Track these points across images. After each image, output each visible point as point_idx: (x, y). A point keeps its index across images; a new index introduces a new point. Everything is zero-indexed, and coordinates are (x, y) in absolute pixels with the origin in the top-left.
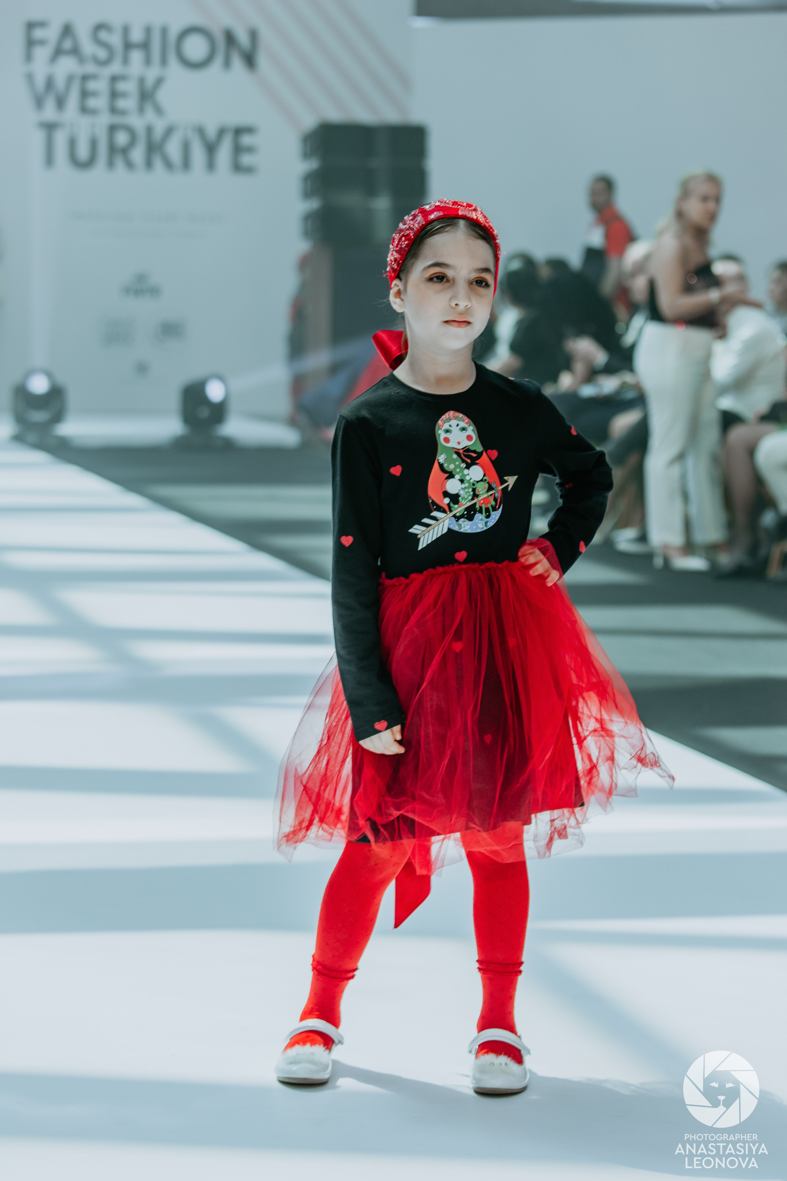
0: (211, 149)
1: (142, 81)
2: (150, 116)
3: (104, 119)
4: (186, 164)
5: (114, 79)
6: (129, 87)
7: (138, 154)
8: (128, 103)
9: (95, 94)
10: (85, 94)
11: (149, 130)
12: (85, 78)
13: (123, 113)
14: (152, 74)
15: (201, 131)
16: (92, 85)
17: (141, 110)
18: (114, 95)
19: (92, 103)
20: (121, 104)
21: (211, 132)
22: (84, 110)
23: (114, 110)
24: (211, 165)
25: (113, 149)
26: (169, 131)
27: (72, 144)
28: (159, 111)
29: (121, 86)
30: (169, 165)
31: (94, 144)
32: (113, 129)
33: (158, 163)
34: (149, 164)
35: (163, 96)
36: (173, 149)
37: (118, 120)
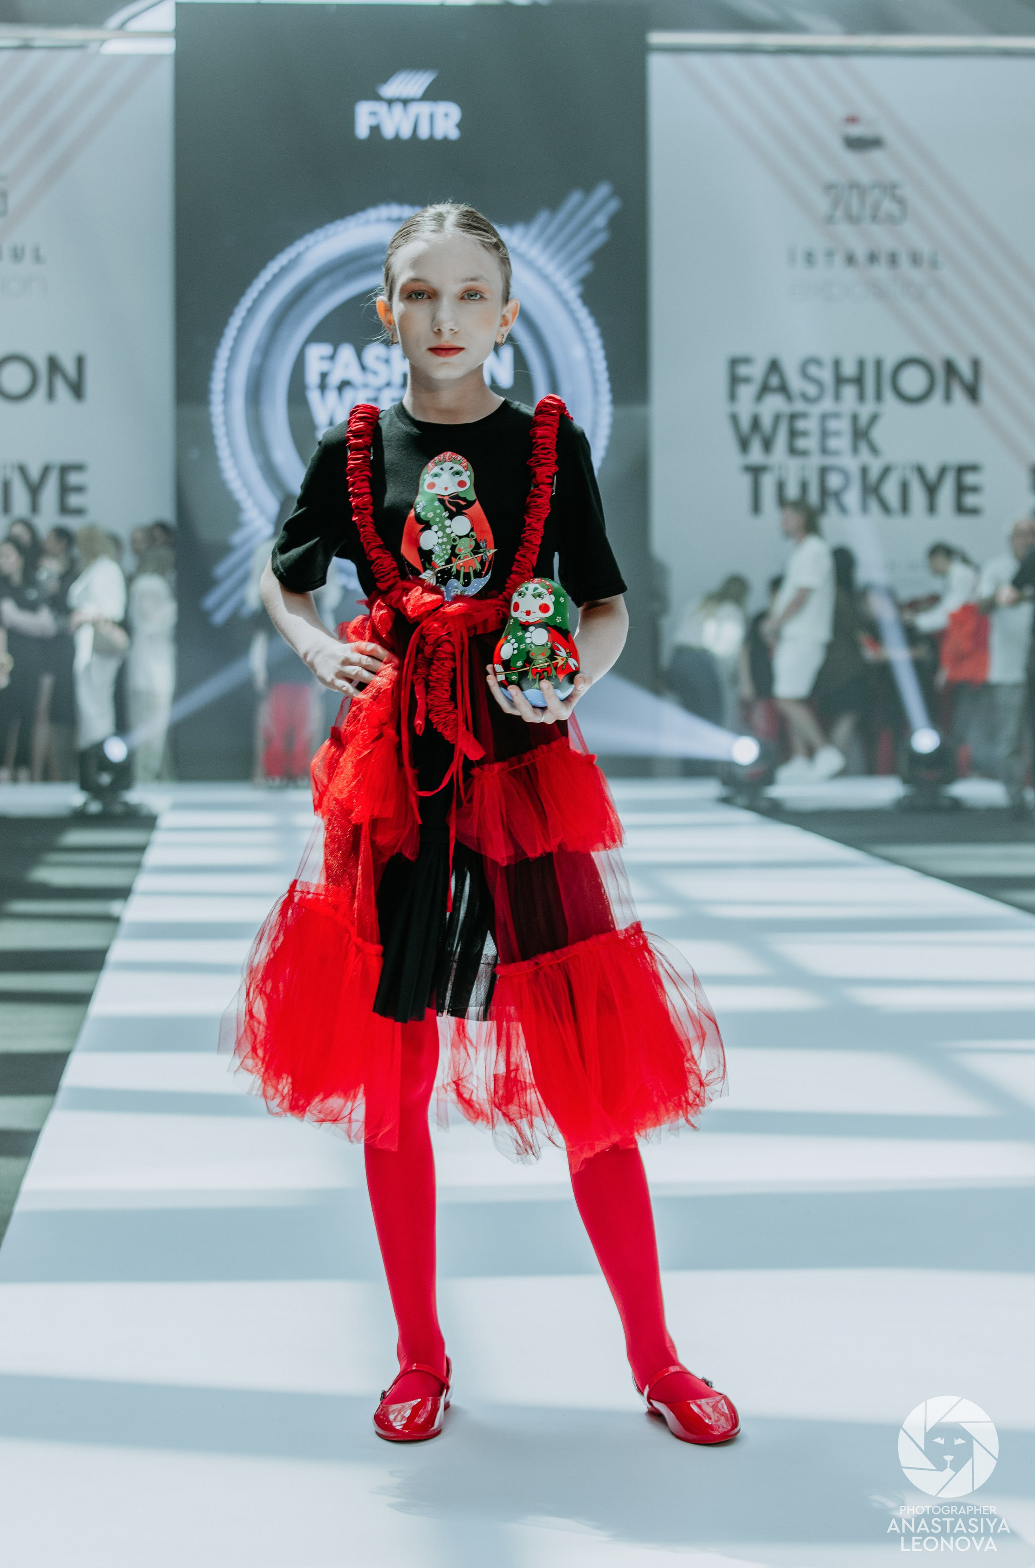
0: (932, 490)
1: (855, 418)
2: (865, 455)
3: (815, 461)
4: (905, 507)
5: (824, 417)
6: (843, 425)
7: (852, 498)
8: (841, 443)
9: (804, 434)
10: (793, 434)
11: (864, 471)
12: (793, 417)
13: (836, 453)
14: (865, 412)
15: (920, 471)
16: (801, 425)
17: (855, 450)
18: (825, 434)
19: (801, 443)
20: (833, 443)
21: (932, 473)
22: (793, 451)
23: (824, 451)
24: (932, 508)
25: (824, 492)
26: (886, 471)
27: (781, 487)
28: (874, 450)
29: (833, 425)
30: (886, 508)
31: (804, 487)
32: (824, 471)
33: (874, 505)
34: (865, 508)
35: (878, 434)
36: (891, 491)
37: (829, 461)
